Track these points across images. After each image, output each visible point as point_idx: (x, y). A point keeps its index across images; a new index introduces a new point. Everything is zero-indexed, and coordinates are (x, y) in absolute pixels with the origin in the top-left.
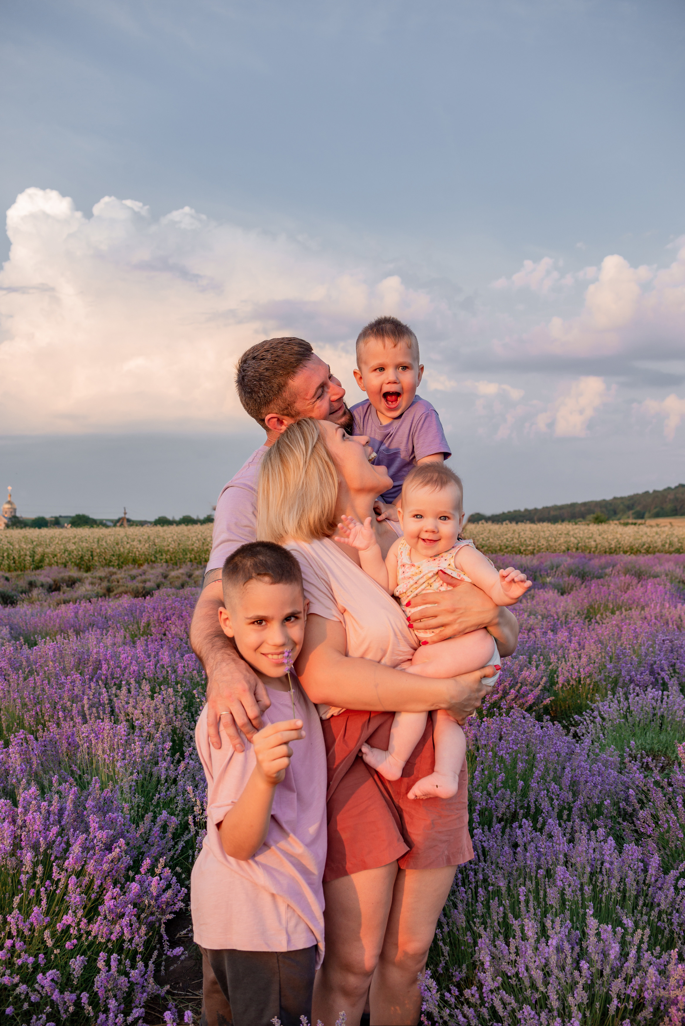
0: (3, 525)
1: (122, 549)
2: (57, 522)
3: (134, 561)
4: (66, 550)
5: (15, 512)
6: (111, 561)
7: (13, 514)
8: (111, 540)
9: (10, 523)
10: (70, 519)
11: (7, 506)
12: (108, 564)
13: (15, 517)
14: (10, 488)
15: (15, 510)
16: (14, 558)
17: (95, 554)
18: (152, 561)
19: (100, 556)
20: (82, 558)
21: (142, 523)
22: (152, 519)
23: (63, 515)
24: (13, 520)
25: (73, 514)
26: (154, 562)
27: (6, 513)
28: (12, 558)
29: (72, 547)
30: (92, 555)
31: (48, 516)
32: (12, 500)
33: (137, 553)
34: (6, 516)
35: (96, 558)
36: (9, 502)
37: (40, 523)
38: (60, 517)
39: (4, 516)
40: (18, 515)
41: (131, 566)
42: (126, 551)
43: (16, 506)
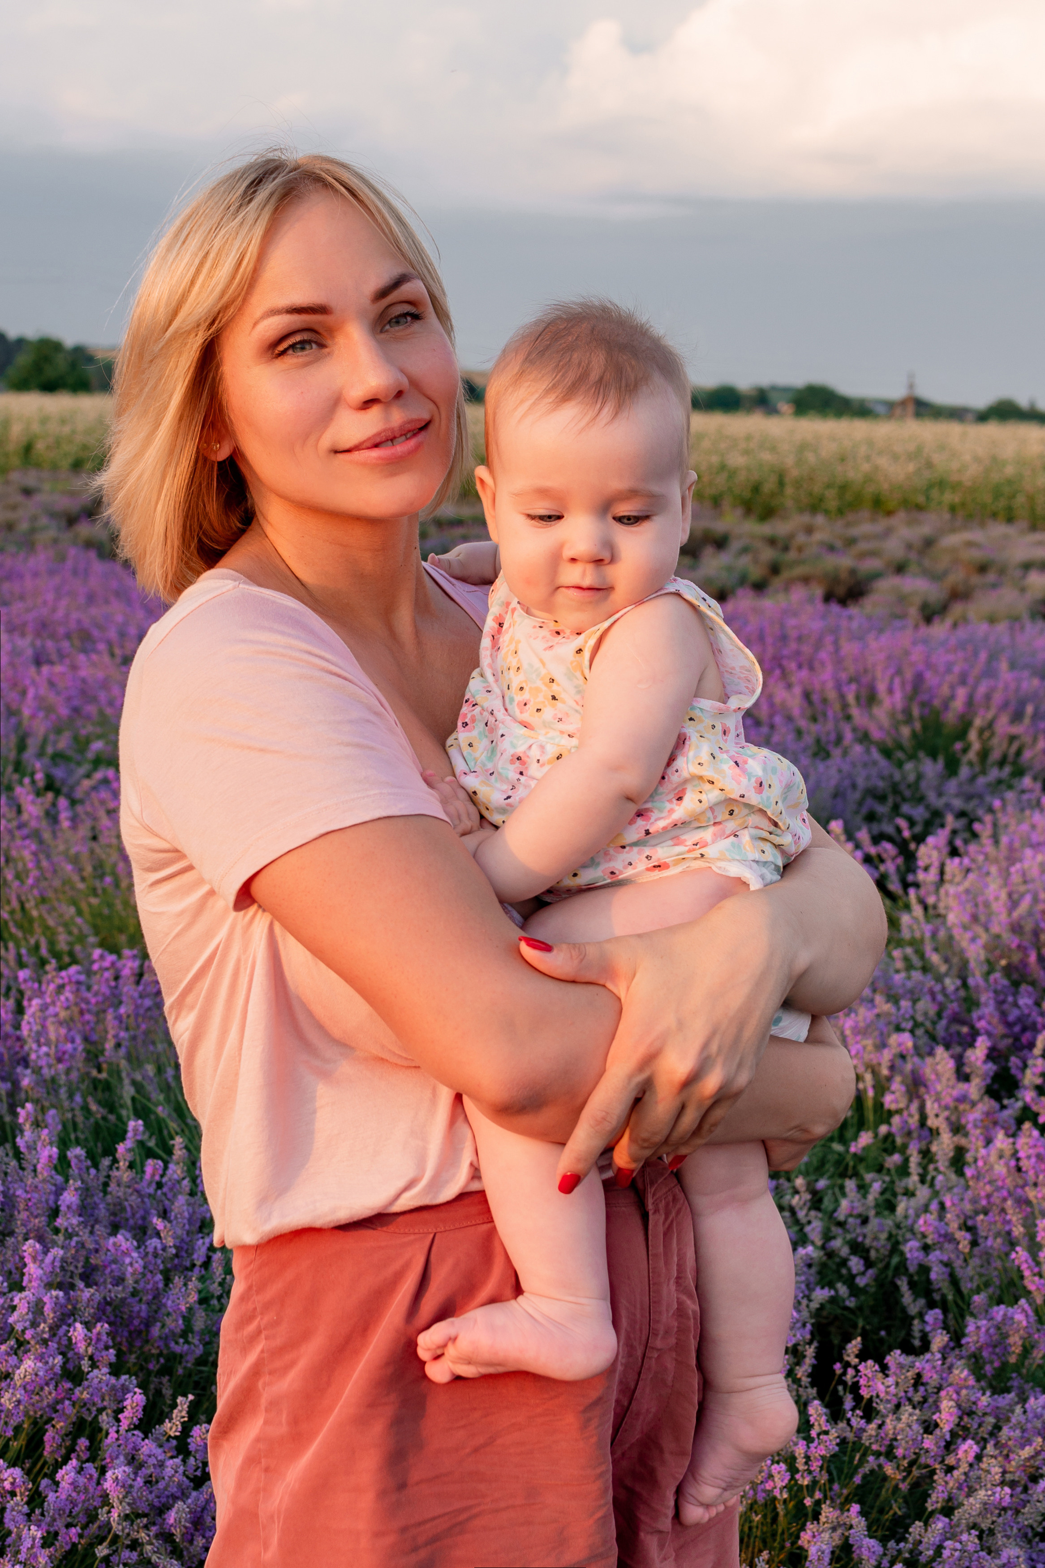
4: (723, 467)
8: (828, 450)
10: (795, 395)
12: (815, 506)
17: (787, 480)
19: (798, 484)
20: (756, 489)
21: (956, 414)
26: (919, 508)
29: (737, 460)
41: (865, 514)
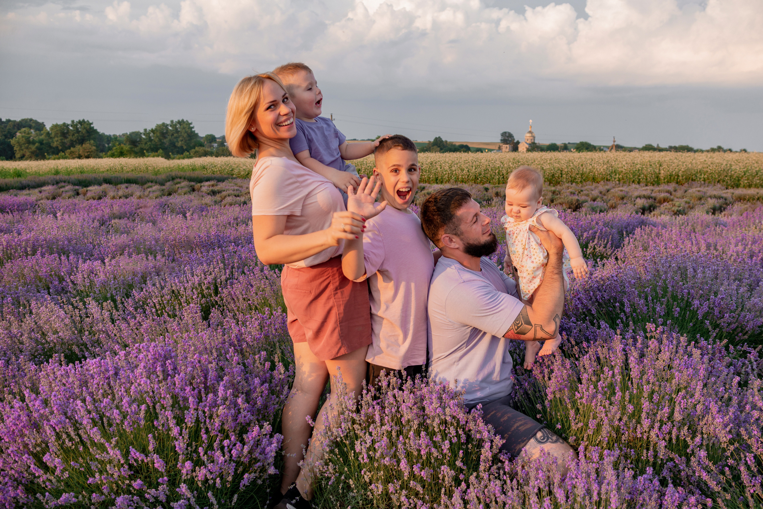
0: (525, 149)
1: (585, 169)
2: (565, 148)
3: (594, 179)
5: (534, 140)
6: (575, 179)
7: (533, 141)
9: (530, 148)
10: (576, 145)
11: (529, 135)
13: (534, 143)
14: (531, 121)
15: (534, 137)
16: (503, 175)
18: (607, 180)
21: (631, 150)
22: (640, 146)
23: (571, 142)
24: (532, 145)
25: (578, 142)
27: (528, 140)
28: (501, 174)
30: (561, 174)
31: (559, 143)
32: (532, 131)
33: (596, 172)
34: (528, 142)
35: (564, 176)
36: (530, 132)
37: (553, 148)
38: (569, 143)
39: (526, 143)
40: (536, 142)
42: (588, 171)
43: (535, 134)
